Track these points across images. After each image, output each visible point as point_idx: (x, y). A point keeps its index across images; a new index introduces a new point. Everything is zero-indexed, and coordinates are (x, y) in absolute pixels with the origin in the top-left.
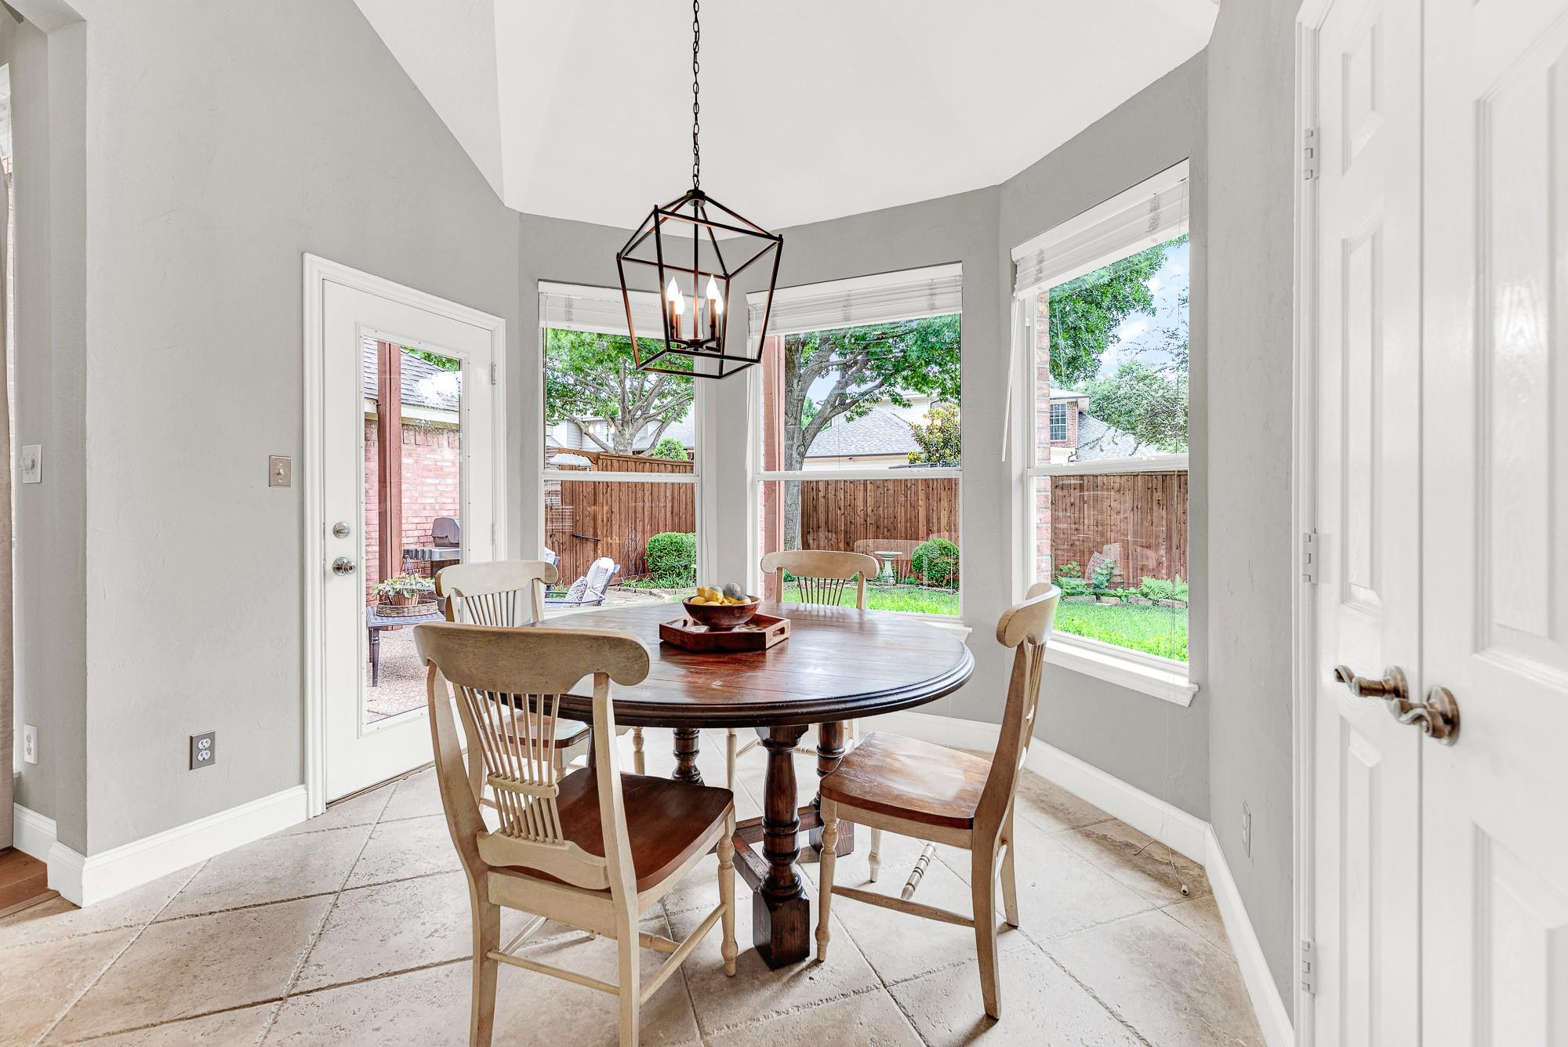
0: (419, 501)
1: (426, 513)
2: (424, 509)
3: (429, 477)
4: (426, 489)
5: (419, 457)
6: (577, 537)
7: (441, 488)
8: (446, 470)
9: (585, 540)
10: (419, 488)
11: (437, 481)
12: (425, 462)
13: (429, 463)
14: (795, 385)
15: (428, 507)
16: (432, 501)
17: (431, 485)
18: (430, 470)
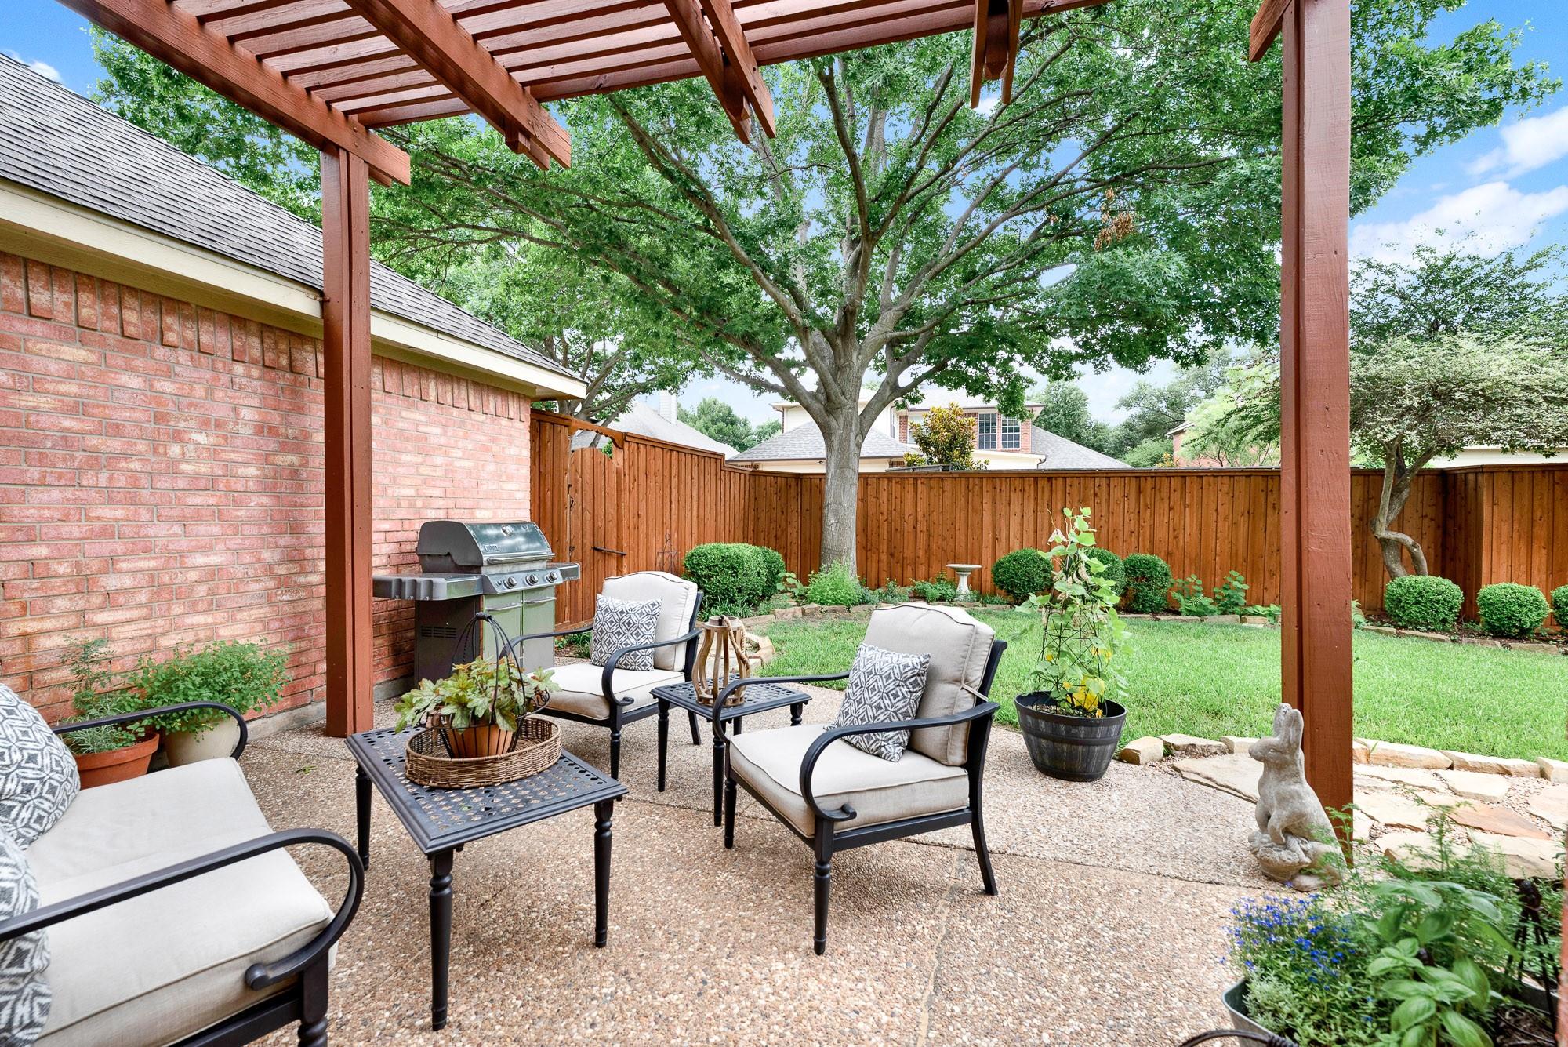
0: (390, 491)
1: (402, 514)
2: (399, 506)
3: (406, 451)
4: (401, 470)
5: (390, 414)
6: (599, 550)
7: (425, 471)
8: (434, 440)
9: (607, 554)
10: (390, 469)
11: (419, 459)
12: (400, 425)
13: (407, 426)
14: (854, 359)
15: (404, 503)
16: (411, 492)
17: (411, 464)
18: (407, 439)
